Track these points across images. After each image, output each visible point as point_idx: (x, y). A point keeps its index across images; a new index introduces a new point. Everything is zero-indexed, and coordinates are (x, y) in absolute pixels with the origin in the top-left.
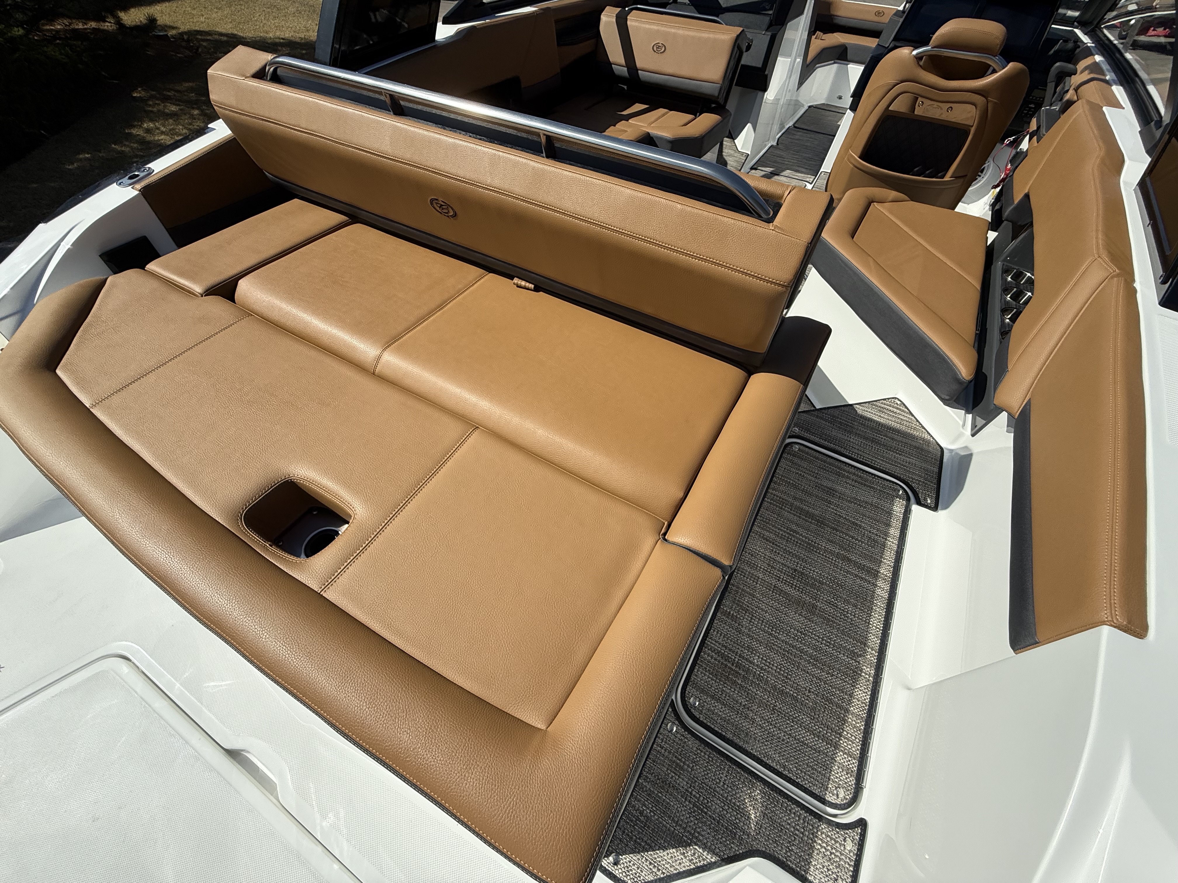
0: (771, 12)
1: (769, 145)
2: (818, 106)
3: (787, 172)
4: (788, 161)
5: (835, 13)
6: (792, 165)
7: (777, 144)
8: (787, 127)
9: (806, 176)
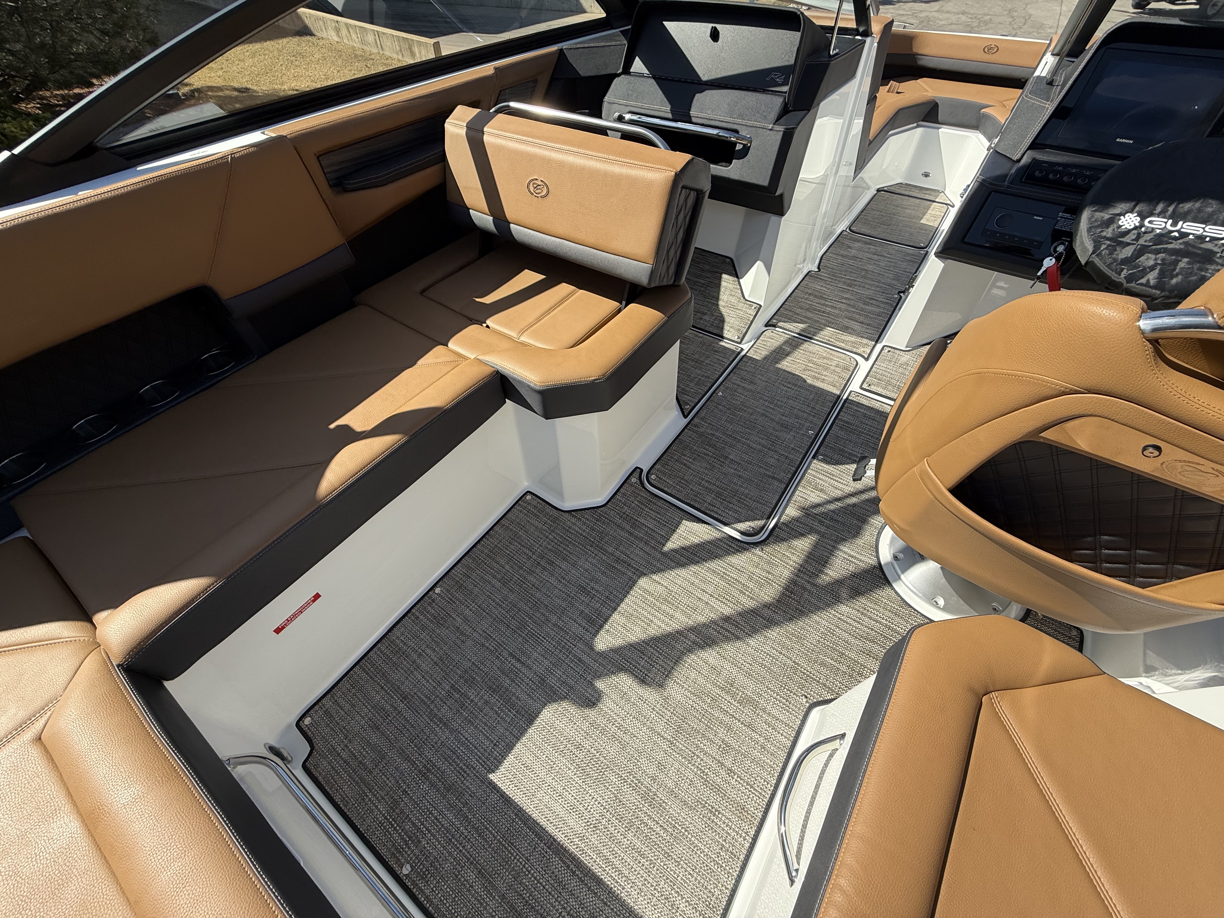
0: (785, 89)
1: (805, 272)
2: (892, 189)
3: (828, 332)
4: (832, 307)
5: (920, 52)
6: (837, 316)
7: (819, 268)
8: (839, 232)
9: (859, 340)
